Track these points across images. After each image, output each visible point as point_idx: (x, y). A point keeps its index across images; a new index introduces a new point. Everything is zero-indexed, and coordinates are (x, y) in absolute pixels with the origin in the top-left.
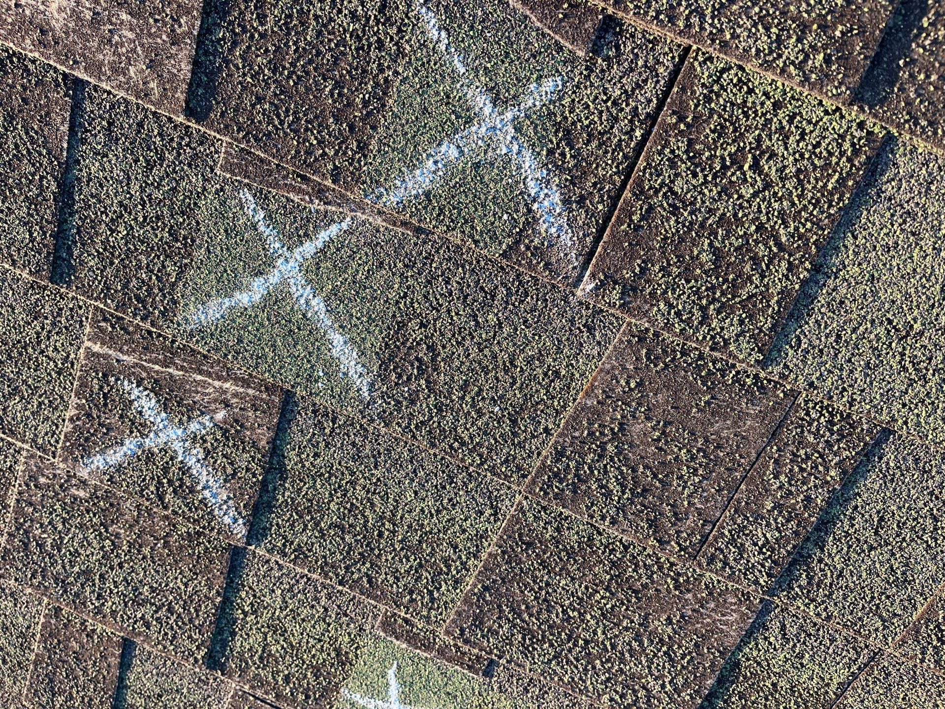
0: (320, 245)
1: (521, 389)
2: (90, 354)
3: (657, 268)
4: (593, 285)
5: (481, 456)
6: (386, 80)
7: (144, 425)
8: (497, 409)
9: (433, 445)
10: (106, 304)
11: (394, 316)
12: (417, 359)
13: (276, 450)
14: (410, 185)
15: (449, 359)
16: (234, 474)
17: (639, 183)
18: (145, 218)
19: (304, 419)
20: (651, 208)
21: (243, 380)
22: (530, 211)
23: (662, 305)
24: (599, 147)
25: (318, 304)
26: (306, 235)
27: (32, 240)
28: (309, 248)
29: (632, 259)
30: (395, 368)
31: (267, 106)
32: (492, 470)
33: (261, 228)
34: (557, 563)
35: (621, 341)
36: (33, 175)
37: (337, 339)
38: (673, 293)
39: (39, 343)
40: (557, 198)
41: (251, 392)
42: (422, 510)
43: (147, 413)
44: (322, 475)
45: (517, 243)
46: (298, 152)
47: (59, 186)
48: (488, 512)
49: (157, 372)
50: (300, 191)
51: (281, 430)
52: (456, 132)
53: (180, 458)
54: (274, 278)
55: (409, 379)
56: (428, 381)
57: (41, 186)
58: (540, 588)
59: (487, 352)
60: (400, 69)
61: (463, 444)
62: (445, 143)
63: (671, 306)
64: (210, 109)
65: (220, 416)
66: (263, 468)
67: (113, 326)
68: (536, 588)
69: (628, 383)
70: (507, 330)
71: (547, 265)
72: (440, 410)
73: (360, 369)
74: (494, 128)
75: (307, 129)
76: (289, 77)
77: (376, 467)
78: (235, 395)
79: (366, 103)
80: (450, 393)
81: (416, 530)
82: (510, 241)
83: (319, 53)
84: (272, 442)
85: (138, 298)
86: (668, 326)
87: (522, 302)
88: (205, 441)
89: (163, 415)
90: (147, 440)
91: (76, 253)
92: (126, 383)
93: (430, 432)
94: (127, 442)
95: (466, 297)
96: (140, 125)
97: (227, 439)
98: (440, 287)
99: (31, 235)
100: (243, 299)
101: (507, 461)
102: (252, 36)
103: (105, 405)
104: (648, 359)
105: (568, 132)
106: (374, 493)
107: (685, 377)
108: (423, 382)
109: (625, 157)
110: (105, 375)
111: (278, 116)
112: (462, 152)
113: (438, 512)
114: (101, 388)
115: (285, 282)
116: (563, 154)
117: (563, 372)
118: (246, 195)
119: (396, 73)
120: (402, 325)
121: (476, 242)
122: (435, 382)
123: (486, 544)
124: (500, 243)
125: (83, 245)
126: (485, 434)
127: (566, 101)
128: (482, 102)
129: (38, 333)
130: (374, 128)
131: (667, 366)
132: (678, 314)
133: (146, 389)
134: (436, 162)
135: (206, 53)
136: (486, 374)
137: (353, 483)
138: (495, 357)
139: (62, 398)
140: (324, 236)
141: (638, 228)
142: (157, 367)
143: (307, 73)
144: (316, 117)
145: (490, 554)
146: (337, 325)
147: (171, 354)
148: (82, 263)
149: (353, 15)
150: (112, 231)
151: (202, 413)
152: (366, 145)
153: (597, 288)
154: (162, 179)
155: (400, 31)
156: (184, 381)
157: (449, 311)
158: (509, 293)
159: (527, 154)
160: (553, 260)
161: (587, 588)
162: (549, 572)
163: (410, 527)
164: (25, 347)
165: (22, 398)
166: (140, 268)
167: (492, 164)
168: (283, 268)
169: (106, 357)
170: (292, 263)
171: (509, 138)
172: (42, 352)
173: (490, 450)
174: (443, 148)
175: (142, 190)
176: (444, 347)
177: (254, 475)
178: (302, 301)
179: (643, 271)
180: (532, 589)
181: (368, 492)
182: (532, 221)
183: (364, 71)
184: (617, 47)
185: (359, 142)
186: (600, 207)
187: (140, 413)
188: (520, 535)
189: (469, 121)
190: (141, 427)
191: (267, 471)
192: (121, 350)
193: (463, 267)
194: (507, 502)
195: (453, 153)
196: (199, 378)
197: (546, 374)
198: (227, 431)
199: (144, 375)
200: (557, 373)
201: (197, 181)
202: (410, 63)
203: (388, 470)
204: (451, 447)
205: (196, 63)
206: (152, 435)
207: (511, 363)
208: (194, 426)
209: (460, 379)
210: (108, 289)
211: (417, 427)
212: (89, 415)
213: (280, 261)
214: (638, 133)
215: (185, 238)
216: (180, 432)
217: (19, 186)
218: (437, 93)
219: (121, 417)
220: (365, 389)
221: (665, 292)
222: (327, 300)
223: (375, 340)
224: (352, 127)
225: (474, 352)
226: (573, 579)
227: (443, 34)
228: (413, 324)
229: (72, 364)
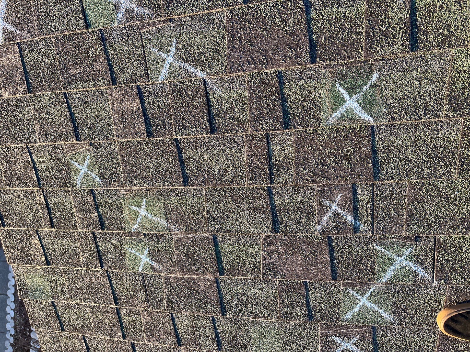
0: (370, 294)
1: (429, 307)
2: (321, 333)
3: (449, 274)
4: (437, 282)
5: (426, 324)
6: (373, 260)
7: (339, 345)
8: (426, 313)
9: (414, 326)
10: (323, 322)
11: (392, 302)
12: (401, 309)
13: (374, 340)
14: (386, 277)
15: (409, 306)
16: (366, 349)
17: (437, 260)
18: (327, 301)
19: (379, 331)
20: (442, 264)
21: (361, 327)
22: (415, 273)
23: (454, 281)
24: (425, 256)
25: (373, 305)
26: (366, 293)
27: (303, 314)
28: (367, 295)
29: (443, 274)
30: (397, 313)
31: (349, 273)
32: (430, 326)
33: (355, 295)
34: (456, 341)
35: (448, 290)
36: (299, 301)
37: (381, 311)
38: (456, 277)
39: (307, 335)
40: (420, 268)
41: (364, 329)
42: (416, 341)
43: (339, 342)
44: (388, 341)
45: (415, 279)
46: (359, 279)
47: (306, 302)
48: (433, 336)
49: (339, 332)
50: (362, 285)
51: (374, 335)
52: (392, 264)
53: (351, 350)
54: (361, 304)
55: (401, 314)
56: (406, 313)
57: (302, 303)
58: (454, 348)
59: (418, 302)
60: (375, 257)
61: (421, 323)
62: (391, 267)
63: (456, 280)
64: (337, 277)
65: (358, 337)
66: (372, 345)
67: (326, 326)
68: (453, 348)
69: (454, 297)
70: (420, 296)
71: (424, 281)
72: (412, 318)
73: (389, 316)
74: (401, 261)
75: (359, 274)
76: (352, 266)
77: (401, 335)
78: (360, 331)
79: (371, 265)
80: (413, 313)
81: (417, 346)
82: (414, 280)
83: (357, 260)
84: (373, 339)
85: (330, 318)
86: (458, 284)
87: (421, 289)
88: (356, 344)
89: (344, 341)
90: (341, 348)
91: (313, 313)
92: (332, 337)
93: (412, 323)
94: (336, 350)
95: (408, 293)
96: (321, 284)
97: (361, 341)
98: (401, 293)
99: (302, 313)
100: (355, 310)
101: (433, 323)
102: (342, 262)
103: (328, 343)
104: (456, 291)
105: (417, 256)
106: (403, 341)
107: (467, 291)
108: (405, 313)
109: (432, 256)
110: (326, 337)
111: (352, 274)
112: (395, 267)
113: (420, 340)
114: (326, 340)
115: (364, 303)
116: (418, 260)
117: (438, 300)
118: (349, 290)
119: (375, 258)
120: (395, 303)
121: (406, 282)
122: (408, 312)
123: (436, 343)
124: (412, 281)
125: (314, 311)
126: (425, 319)
127: (414, 251)
128: (396, 257)
129: (307, 333)
130: (374, 269)
131: (461, 291)
132: (459, 281)
133: (337, 337)
134: (391, 271)
135: (333, 268)
136: (420, 306)
137: (396, 341)
138: (420, 302)
139: (317, 345)
140: (370, 292)
141: (441, 268)
142: (339, 331)
143: (356, 264)
144: (361, 271)
145: (438, 345)
146: (379, 308)
147: (341, 327)
148: (315, 315)
149: (362, 252)
150: (320, 306)
151: (353, 338)
152: (374, 273)
153: (438, 282)
154: (329, 293)
155: (373, 251)
156: (346, 332)
157: (405, 297)
158: (418, 289)
159: (410, 263)
160: (425, 280)
161: (466, 344)
162: (455, 344)
163: (415, 346)
164: (304, 337)
165: (307, 348)
166: (329, 311)
167: (403, 267)
168: (362, 301)
169: (326, 333)
170: (364, 299)
171: (405, 262)
172: (309, 336)
173: (428, 322)
174: (391, 268)
175: (325, 296)
176: (407, 304)
177: (371, 347)
178: (370, 306)
179: (447, 275)
180: (452, 349)
181: (401, 341)
182: (417, 275)
183: (368, 260)
184: (420, 239)
185: (372, 273)
186: (431, 267)
187: (338, 343)
188: (444, 338)
189: (394, 261)
190: (339, 346)
191: (374, 345)
192: (329, 330)
193: (405, 287)
194: (437, 331)
195: (394, 268)
196: (350, 330)
197: (434, 302)
198: (361, 339)
199: (336, 334)
200: (437, 301)
201: (337, 290)
202: (377, 255)
203: (404, 335)
204: (418, 325)
205: (332, 271)
206: (342, 347)
207: (425, 302)
208: (352, 341)
209: (414, 310)
210: (323, 318)
211: (408, 323)
212: (325, 347)
213: (361, 300)
214: (432, 252)
215: (337, 302)
216: (349, 344)
217: (297, 305)
218: (385, 259)
219: (333, 345)
220: (392, 319)
221: (454, 278)
222: (375, 304)
223: (390, 308)
224: (369, 270)
225: (415, 303)
226: (462, 343)
227: (382, 249)
228: (398, 302)
229: (317, 337)
